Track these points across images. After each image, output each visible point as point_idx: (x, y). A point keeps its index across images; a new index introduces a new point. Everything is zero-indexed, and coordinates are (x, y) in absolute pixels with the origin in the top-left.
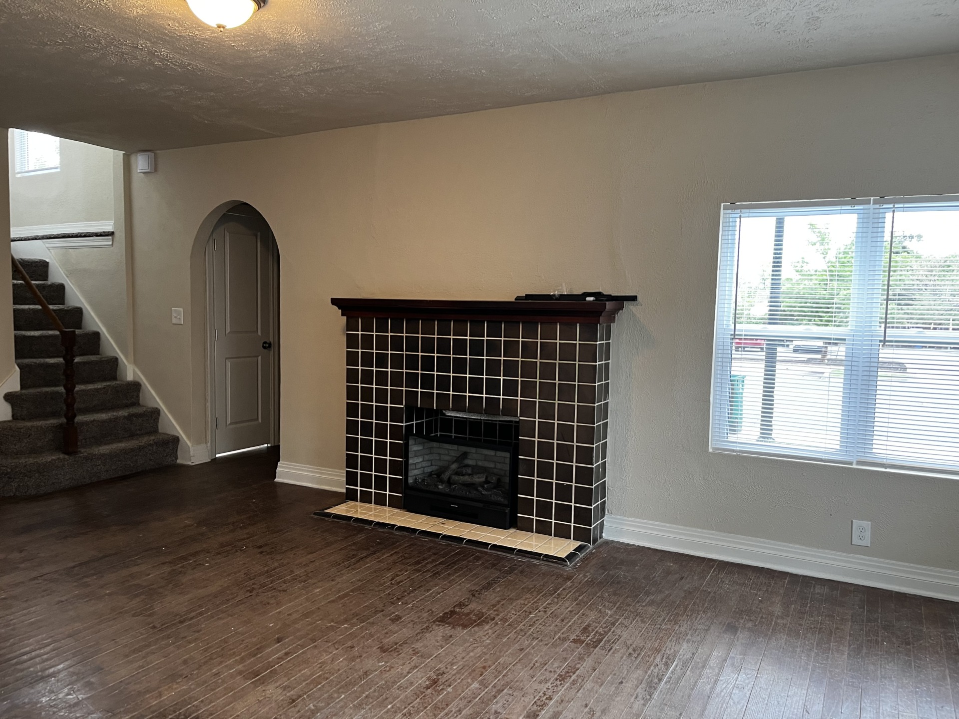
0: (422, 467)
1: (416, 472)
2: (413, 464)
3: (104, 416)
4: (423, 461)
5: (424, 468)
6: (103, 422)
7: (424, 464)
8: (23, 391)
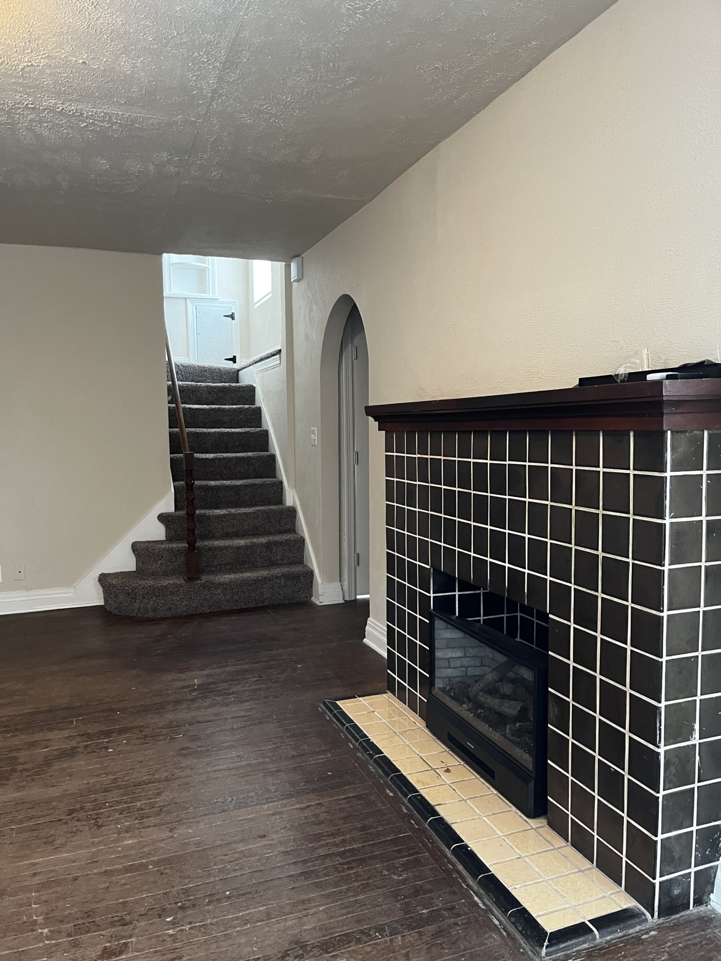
0: (462, 667)
1: (449, 672)
2: (444, 659)
3: (242, 542)
4: (465, 657)
5: (467, 667)
6: (238, 548)
7: (465, 662)
8: (176, 513)
